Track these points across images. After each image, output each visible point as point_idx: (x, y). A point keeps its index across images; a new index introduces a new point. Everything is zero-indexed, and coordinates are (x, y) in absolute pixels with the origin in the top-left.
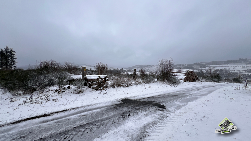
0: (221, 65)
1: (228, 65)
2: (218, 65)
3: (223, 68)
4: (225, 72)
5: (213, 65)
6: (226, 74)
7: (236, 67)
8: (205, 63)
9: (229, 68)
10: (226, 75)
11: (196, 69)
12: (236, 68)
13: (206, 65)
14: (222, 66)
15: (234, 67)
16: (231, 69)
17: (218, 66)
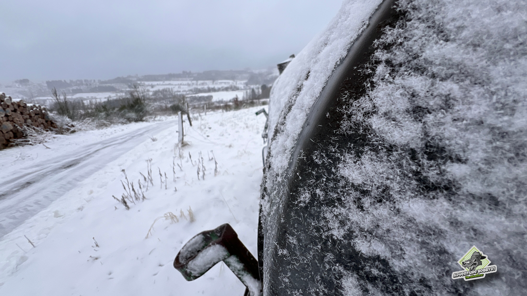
0: (161, 83)
1: (172, 82)
2: (158, 83)
3: (166, 87)
4: (169, 95)
5: (150, 83)
6: (170, 98)
7: (181, 84)
8: (135, 79)
9: (172, 86)
10: (170, 100)
11: (122, 92)
12: (182, 87)
13: (139, 82)
14: (164, 84)
15: (178, 85)
16: (176, 89)
17: (158, 85)
